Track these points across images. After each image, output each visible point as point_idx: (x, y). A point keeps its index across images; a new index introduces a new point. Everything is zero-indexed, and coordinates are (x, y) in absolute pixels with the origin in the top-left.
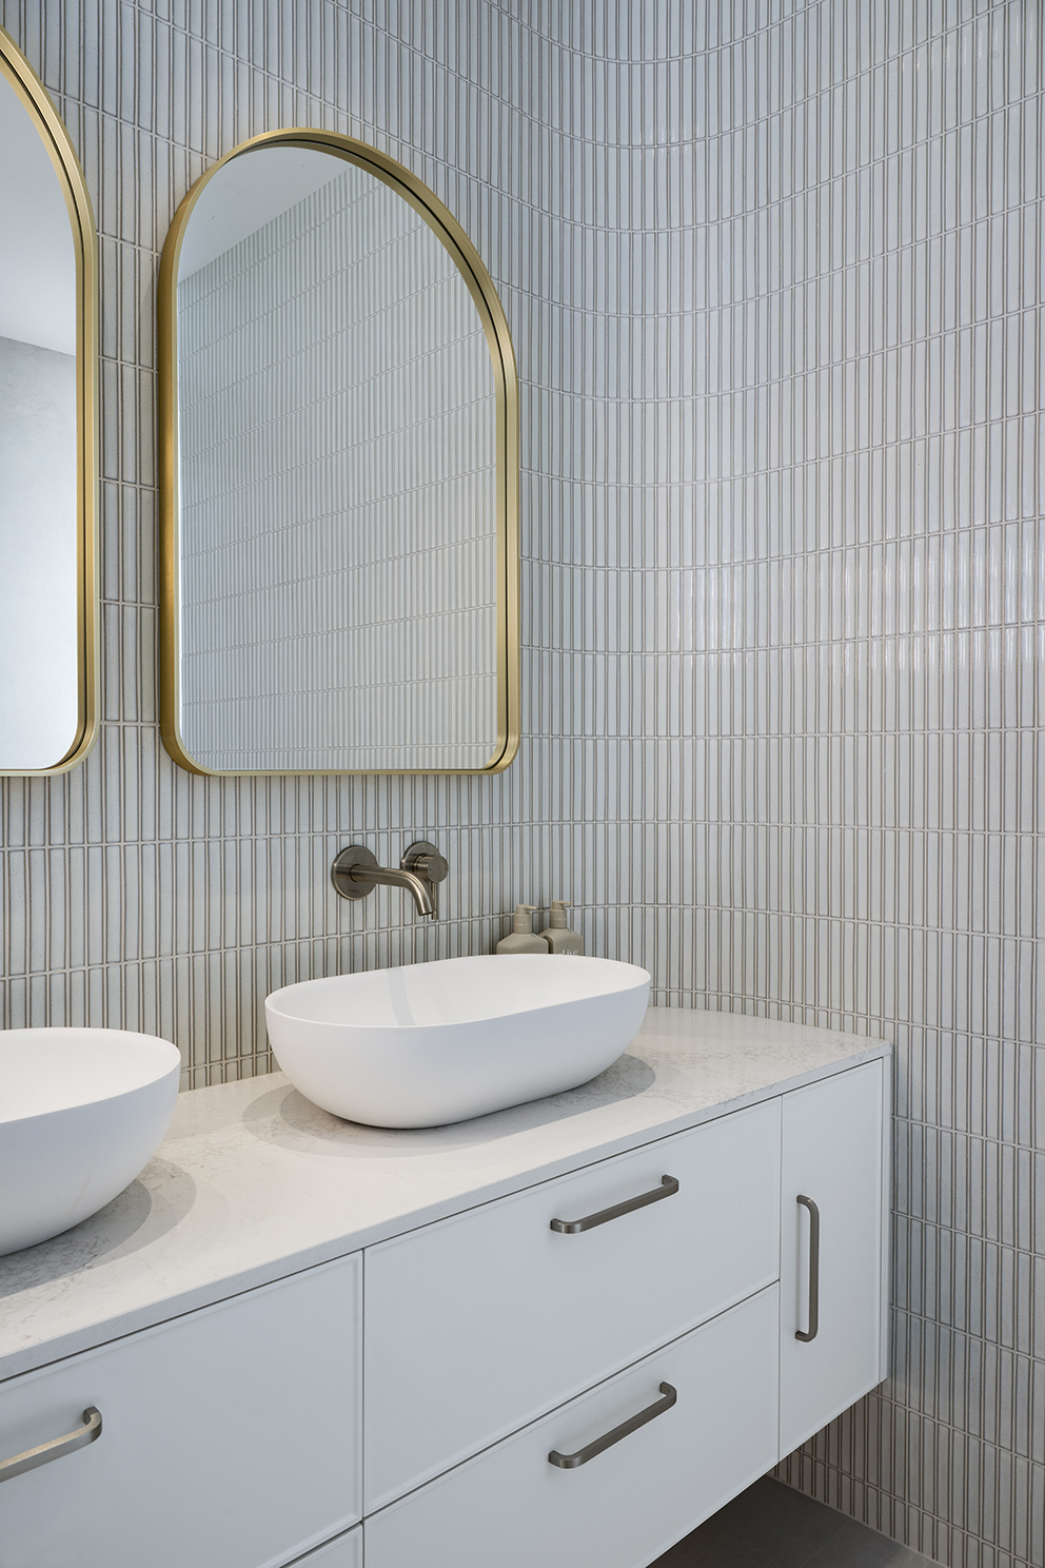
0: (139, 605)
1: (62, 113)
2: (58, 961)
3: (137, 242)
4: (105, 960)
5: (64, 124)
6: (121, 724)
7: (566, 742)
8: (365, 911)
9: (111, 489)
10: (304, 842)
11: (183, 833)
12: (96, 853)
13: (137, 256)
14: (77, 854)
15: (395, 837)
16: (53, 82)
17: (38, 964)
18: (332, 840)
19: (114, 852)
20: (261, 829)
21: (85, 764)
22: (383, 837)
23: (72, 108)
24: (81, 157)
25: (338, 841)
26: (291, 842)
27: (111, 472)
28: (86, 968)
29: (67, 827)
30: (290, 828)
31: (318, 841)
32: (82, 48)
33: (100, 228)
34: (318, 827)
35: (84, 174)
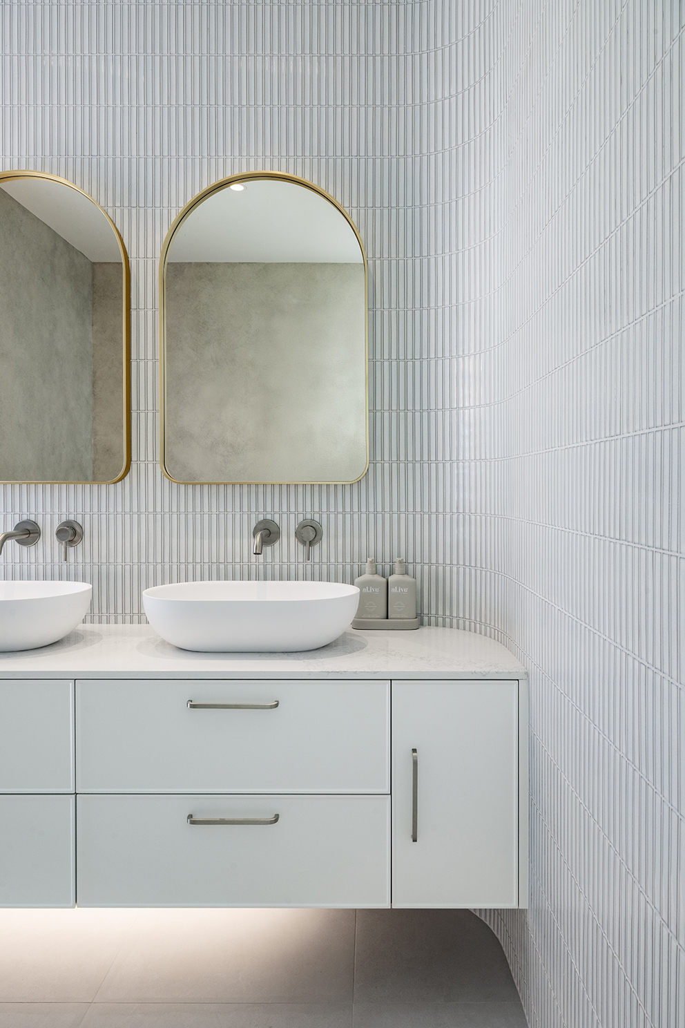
3: (154, 257)
4: (139, 561)
6: (146, 462)
7: (418, 465)
8: (273, 553)
10: (238, 517)
11: (175, 509)
15: (292, 516)
18: (253, 516)
20: (214, 509)
22: (285, 516)
25: (257, 517)
26: (230, 516)
30: (230, 509)
31: (245, 517)
34: (245, 509)
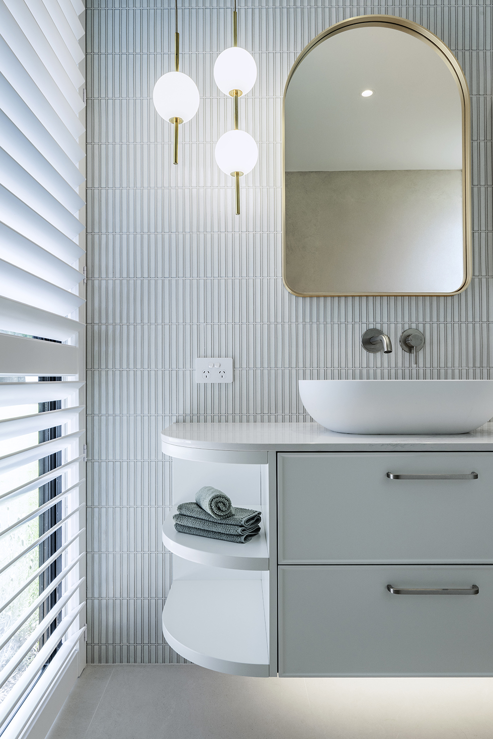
0: (487, 231)
1: (456, 57)
2: (457, 364)
3: (485, 94)
5: (457, 59)
9: (476, 189)
12: (470, 326)
13: (485, 99)
14: (463, 326)
16: (453, 47)
17: (449, 365)
19: (477, 326)
21: (466, 291)
23: (460, 54)
24: (463, 69)
27: (475, 183)
28: (467, 368)
29: (460, 315)
32: (464, 31)
33: (471, 93)
35: (465, 74)
